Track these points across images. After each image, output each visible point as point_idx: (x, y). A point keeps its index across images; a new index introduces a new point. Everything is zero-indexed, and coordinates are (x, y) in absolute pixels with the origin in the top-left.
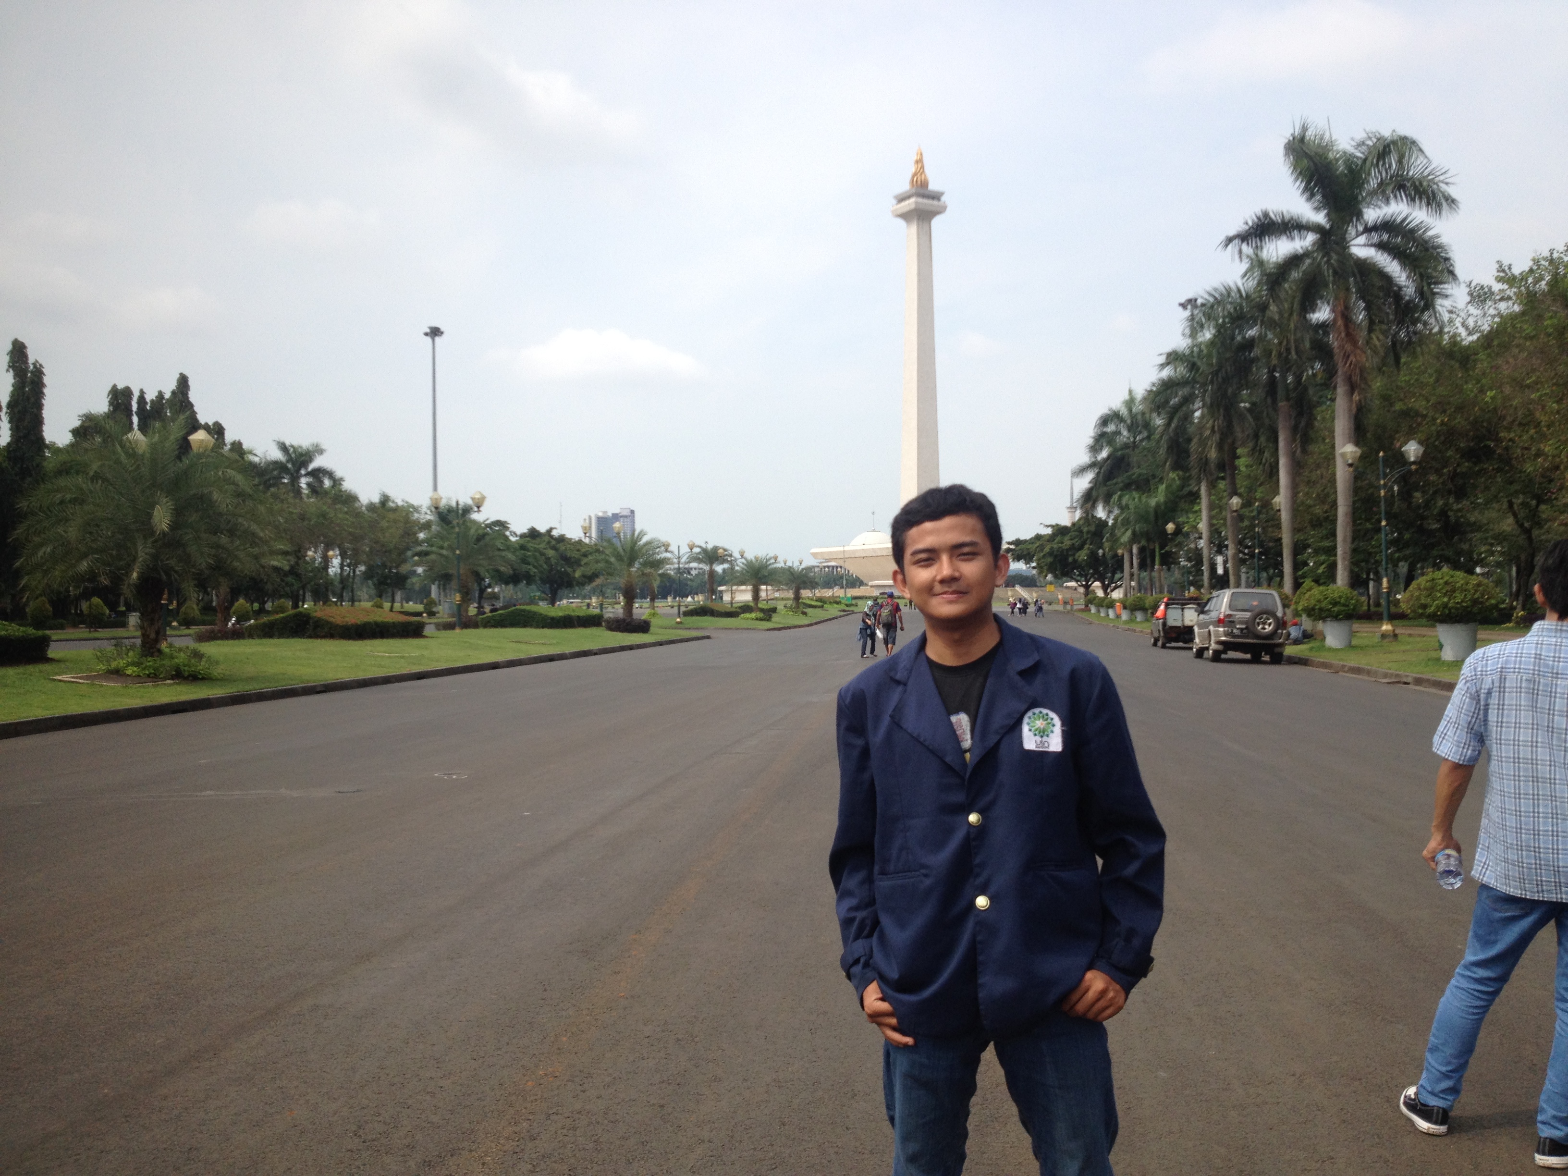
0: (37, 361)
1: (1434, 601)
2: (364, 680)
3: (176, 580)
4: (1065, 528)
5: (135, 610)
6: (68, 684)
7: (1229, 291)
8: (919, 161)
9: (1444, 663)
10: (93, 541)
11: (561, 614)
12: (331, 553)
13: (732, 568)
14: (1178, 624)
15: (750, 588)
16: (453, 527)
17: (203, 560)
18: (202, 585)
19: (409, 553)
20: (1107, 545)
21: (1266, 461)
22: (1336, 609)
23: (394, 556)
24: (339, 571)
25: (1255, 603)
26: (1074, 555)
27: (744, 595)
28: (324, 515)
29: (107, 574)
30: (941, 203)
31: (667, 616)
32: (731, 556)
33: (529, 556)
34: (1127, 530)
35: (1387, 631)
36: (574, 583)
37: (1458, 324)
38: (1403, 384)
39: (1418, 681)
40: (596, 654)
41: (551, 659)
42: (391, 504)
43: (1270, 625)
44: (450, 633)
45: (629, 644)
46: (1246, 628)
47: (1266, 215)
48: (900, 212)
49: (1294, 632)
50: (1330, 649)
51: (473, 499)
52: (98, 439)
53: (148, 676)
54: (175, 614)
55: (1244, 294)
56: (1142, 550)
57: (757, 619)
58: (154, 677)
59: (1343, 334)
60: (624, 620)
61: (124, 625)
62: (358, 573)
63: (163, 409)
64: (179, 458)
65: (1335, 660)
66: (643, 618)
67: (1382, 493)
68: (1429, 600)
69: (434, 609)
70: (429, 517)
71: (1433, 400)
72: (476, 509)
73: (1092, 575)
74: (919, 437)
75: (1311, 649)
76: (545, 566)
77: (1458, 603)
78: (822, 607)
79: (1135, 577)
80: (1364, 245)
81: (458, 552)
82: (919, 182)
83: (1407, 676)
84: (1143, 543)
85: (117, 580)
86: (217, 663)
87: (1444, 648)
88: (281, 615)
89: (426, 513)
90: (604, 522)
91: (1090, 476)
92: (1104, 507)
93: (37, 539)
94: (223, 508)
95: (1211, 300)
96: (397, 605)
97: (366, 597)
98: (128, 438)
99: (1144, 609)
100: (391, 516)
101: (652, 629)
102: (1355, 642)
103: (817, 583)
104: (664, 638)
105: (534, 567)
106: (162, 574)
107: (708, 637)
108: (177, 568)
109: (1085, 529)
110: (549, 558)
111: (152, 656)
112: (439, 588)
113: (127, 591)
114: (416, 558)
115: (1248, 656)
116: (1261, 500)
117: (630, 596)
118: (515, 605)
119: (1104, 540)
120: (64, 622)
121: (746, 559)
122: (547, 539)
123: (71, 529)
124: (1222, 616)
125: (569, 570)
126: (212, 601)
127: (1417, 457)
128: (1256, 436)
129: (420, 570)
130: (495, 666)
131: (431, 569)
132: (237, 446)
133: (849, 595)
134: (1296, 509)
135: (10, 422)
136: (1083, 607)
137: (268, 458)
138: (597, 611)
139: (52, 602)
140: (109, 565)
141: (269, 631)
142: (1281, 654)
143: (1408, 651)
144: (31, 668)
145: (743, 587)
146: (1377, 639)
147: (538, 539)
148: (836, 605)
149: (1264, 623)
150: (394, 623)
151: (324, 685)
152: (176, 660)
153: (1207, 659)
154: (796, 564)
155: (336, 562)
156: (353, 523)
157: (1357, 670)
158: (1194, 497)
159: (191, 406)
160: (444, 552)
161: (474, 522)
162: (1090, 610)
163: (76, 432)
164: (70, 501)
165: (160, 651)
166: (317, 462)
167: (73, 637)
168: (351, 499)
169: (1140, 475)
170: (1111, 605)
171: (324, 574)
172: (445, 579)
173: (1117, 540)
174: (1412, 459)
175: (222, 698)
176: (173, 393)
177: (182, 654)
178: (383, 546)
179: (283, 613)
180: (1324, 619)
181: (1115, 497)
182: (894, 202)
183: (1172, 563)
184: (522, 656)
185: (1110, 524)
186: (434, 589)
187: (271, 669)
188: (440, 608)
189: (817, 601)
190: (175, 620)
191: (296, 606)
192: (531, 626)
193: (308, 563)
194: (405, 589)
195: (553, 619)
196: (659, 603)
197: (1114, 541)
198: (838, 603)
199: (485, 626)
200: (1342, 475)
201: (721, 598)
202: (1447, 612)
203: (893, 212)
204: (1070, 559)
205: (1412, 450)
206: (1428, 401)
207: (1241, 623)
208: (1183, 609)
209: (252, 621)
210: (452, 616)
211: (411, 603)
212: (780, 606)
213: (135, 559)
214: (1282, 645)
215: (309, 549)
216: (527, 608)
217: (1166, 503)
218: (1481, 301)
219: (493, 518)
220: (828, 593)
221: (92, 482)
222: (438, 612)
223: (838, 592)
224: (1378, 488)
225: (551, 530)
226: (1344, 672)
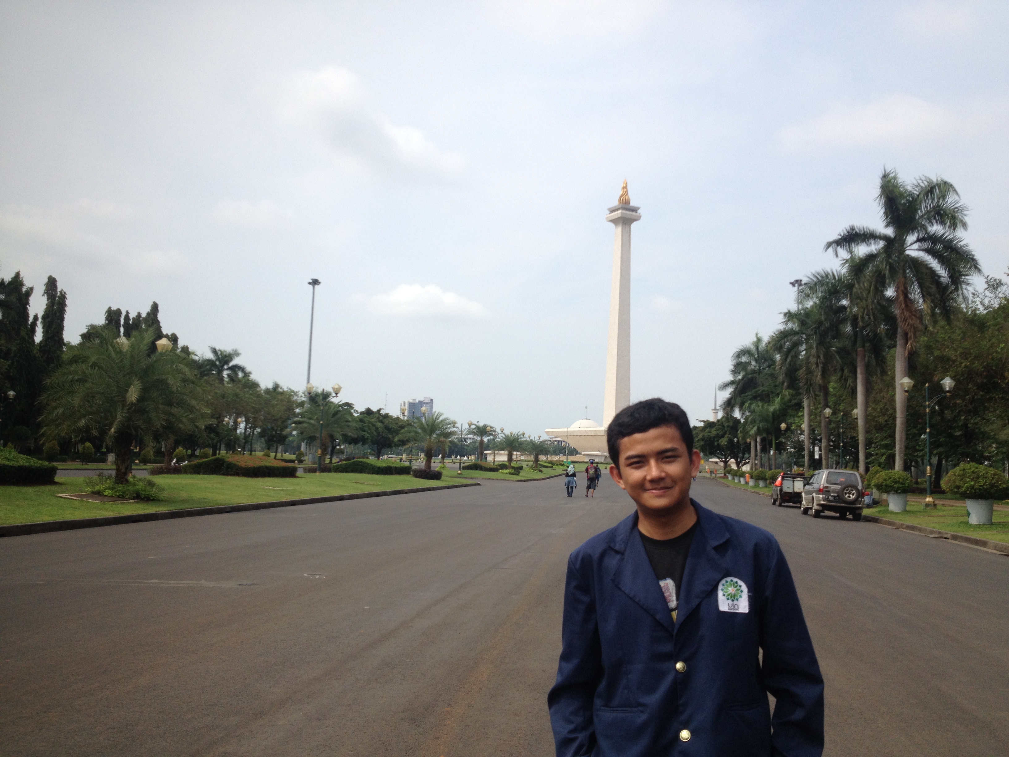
0: (62, 290)
1: (965, 484)
2: (257, 505)
3: (141, 434)
4: (713, 423)
5: (112, 452)
6: (66, 500)
7: (827, 275)
8: (625, 188)
9: (971, 525)
10: (89, 407)
11: (384, 465)
12: (239, 420)
13: (494, 440)
14: (790, 490)
15: (507, 452)
16: (319, 405)
17: (159, 422)
18: (157, 437)
19: (290, 422)
20: (740, 435)
21: (850, 385)
22: (896, 486)
23: (279, 423)
24: (243, 431)
25: (842, 480)
26: (718, 441)
27: (502, 457)
28: (237, 395)
29: (97, 429)
30: (638, 214)
31: (451, 468)
32: (495, 431)
33: (365, 426)
34: (754, 426)
35: (929, 502)
36: (393, 445)
37: (978, 303)
38: (940, 340)
39: (955, 537)
40: (406, 493)
41: (377, 495)
42: (280, 390)
43: (853, 494)
44: (313, 474)
45: (428, 487)
46: (838, 496)
47: (853, 229)
48: (610, 219)
49: (867, 500)
50: (892, 513)
51: (333, 388)
52: (97, 341)
53: (119, 497)
54: (137, 455)
55: (837, 278)
56: (763, 440)
57: (510, 474)
58: (122, 497)
59: (903, 306)
60: (425, 471)
61: (104, 461)
62: (255, 433)
63: (140, 323)
64: (149, 356)
65: (897, 520)
66: (437, 469)
67: (927, 410)
68: (961, 483)
69: (302, 459)
70: (303, 399)
71: (960, 350)
72: (334, 395)
73: (730, 455)
74: (618, 360)
75: (880, 512)
76: (375, 433)
77: (981, 486)
78: (552, 467)
79: (758, 457)
80: (917, 250)
81: (321, 422)
82: (624, 201)
83: (947, 533)
84: (764, 435)
85: (103, 432)
86: (163, 489)
87: (971, 516)
88: (207, 460)
89: (301, 396)
90: (414, 406)
91: (730, 390)
92: (740, 411)
93: (54, 404)
94: (174, 389)
95: (815, 279)
96: (279, 455)
97: (259, 448)
98: (117, 342)
99: (764, 479)
100: (280, 397)
101: (443, 478)
102: (908, 508)
103: (549, 452)
104: (450, 484)
105: (368, 433)
106: (133, 431)
107: (479, 484)
108: (142, 427)
109: (726, 425)
110: (378, 428)
111: (122, 484)
112: (307, 445)
113: (109, 441)
114: (293, 425)
115: (838, 515)
116: (843, 411)
117: (429, 455)
118: (354, 458)
119: (739, 432)
120: (67, 457)
121: (504, 434)
122: (377, 415)
123: (76, 399)
124: (821, 487)
125: (390, 436)
126: (161, 448)
127: (950, 388)
128: (842, 370)
129: (294, 433)
130: (341, 498)
131: (302, 433)
132: (185, 349)
133: (569, 460)
134: (868, 418)
135: (43, 328)
136: (723, 475)
137: (205, 357)
138: (407, 464)
139: (60, 444)
140: (99, 423)
141: (197, 470)
142: (860, 514)
143: (944, 516)
144: (43, 488)
145: (503, 452)
146: (922, 507)
147: (372, 416)
148: (560, 467)
149: (850, 493)
150: (278, 467)
151: (231, 508)
152: (137, 487)
153: (811, 515)
154: (536, 439)
155: (242, 425)
156: (255, 401)
157: (912, 528)
158: (799, 406)
159: (158, 322)
160: (312, 422)
161: (332, 403)
162: (728, 478)
163: (83, 336)
164: (77, 381)
165: (127, 481)
166: (236, 361)
167: (70, 467)
168: (255, 385)
169: (763, 391)
170: (742, 475)
171: (234, 432)
172: (311, 440)
173: (748, 432)
174: (947, 389)
175: (165, 513)
176: (148, 314)
177: (141, 483)
178: (273, 416)
179: (206, 458)
180: (888, 492)
181: (747, 405)
182: (608, 212)
183: (782, 449)
184: (359, 492)
185: (742, 422)
186: (303, 445)
187: (198, 495)
188: (306, 458)
189: (548, 463)
190: (137, 459)
191: (214, 454)
192: (365, 472)
193: (224, 426)
194: (284, 444)
195: (379, 468)
196: (447, 460)
197: (746, 433)
198: (562, 465)
199: (335, 472)
200: (900, 398)
201: (486, 458)
202: (974, 491)
203: (607, 218)
204: (716, 444)
205: (948, 383)
206: (956, 352)
207: (834, 492)
208: (793, 481)
209: (186, 462)
210: (314, 463)
211: (287, 453)
212: (524, 465)
213: (116, 419)
214: (861, 508)
215: (226, 416)
216: (362, 460)
217: (780, 410)
218: (994, 289)
219: (344, 401)
220: (555, 458)
221: (92, 368)
222: (305, 461)
223: (562, 458)
224: (925, 407)
225: (380, 410)
226: (903, 528)
